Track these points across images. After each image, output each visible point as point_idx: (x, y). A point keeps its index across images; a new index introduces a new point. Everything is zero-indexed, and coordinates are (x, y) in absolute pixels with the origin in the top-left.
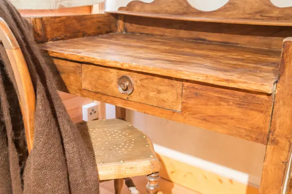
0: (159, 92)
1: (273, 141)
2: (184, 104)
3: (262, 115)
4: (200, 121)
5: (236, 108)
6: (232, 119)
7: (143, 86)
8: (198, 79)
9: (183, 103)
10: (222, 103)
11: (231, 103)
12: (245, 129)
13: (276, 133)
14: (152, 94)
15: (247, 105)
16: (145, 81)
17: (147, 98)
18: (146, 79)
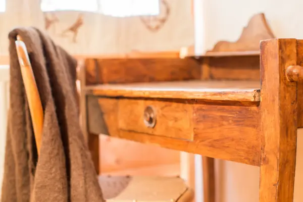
0: (176, 120)
1: (264, 159)
2: (195, 130)
3: (255, 130)
4: (208, 148)
5: (235, 127)
6: (233, 140)
7: (163, 115)
8: (199, 96)
9: (195, 128)
10: (225, 123)
11: (230, 121)
12: (243, 150)
13: (266, 149)
14: (171, 123)
15: (243, 121)
16: (166, 109)
17: (167, 129)
18: (166, 106)
